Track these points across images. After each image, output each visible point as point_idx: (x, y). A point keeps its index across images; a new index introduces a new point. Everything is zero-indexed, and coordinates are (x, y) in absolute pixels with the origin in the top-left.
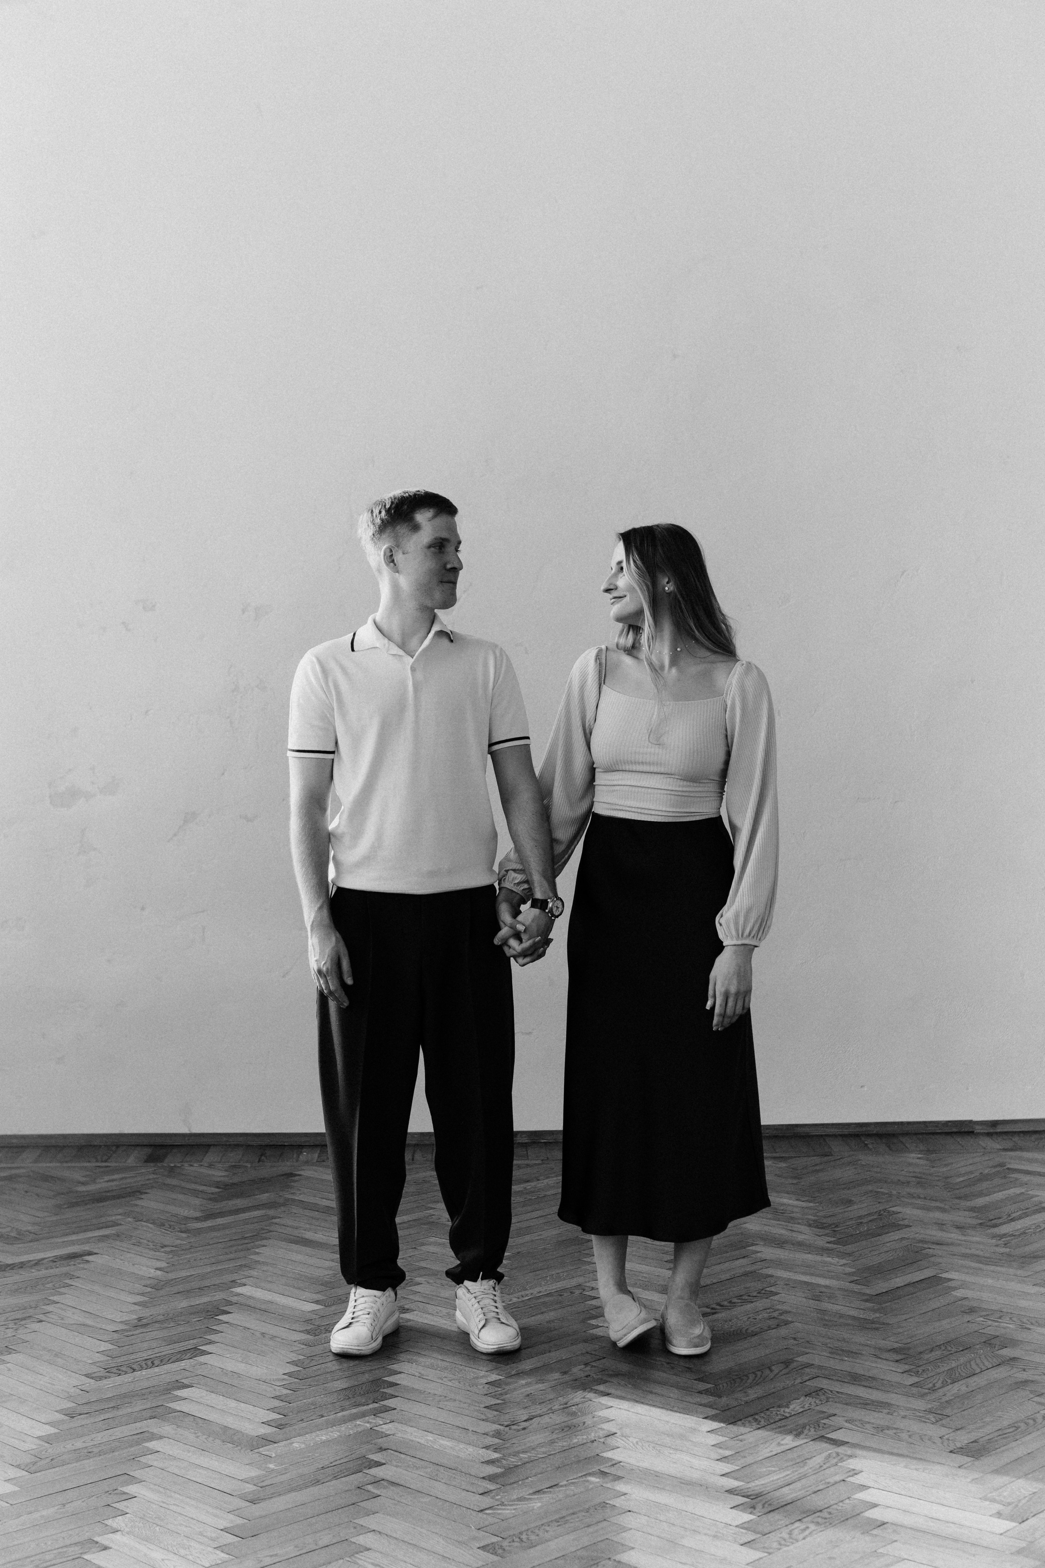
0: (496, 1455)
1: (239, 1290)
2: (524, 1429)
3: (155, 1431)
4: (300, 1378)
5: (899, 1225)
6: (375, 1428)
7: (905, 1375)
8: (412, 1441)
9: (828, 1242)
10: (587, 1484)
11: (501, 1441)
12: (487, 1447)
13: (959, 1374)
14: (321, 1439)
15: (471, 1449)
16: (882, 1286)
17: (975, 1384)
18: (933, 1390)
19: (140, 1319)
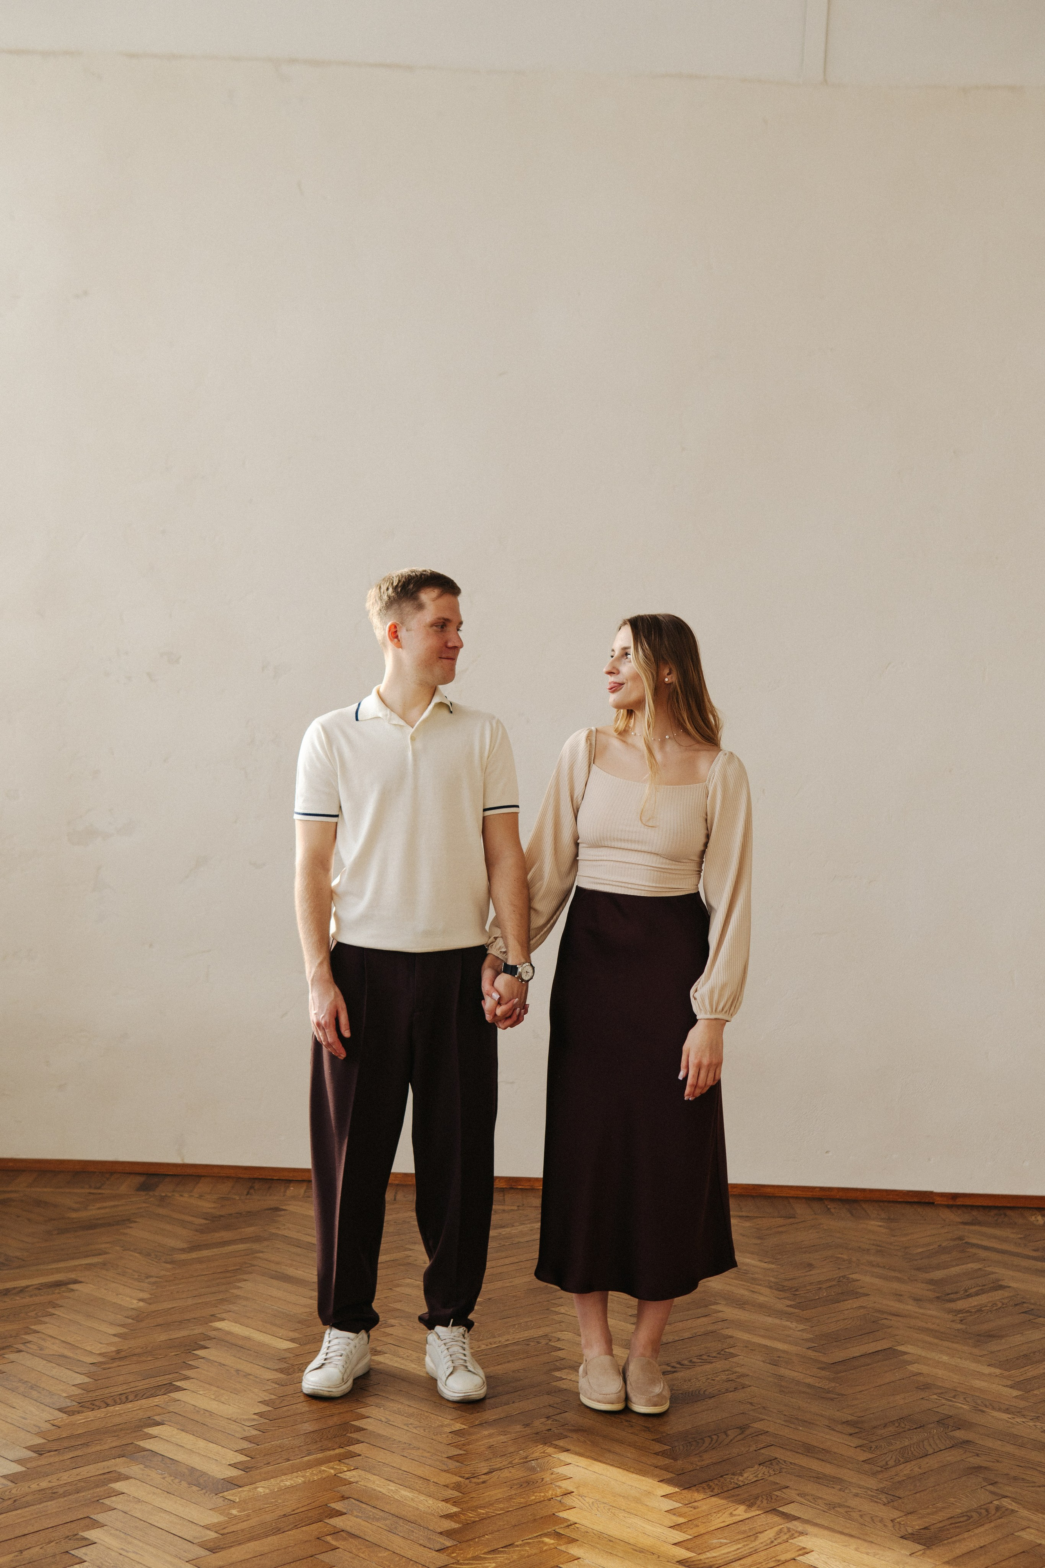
0: (455, 1509)
1: (218, 1325)
2: (484, 1482)
3: (123, 1470)
4: (271, 1418)
5: (857, 1293)
6: (339, 1475)
7: (858, 1450)
8: (375, 1490)
9: (787, 1306)
10: (541, 1545)
11: (461, 1494)
12: (446, 1501)
13: (912, 1453)
14: (285, 1485)
15: (431, 1501)
16: (840, 1355)
17: (928, 1465)
18: (885, 1468)
19: (118, 1352)
